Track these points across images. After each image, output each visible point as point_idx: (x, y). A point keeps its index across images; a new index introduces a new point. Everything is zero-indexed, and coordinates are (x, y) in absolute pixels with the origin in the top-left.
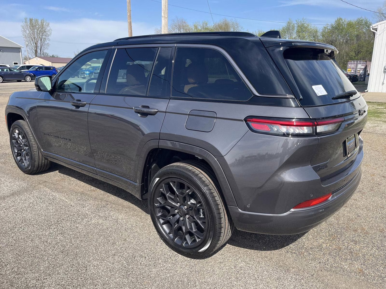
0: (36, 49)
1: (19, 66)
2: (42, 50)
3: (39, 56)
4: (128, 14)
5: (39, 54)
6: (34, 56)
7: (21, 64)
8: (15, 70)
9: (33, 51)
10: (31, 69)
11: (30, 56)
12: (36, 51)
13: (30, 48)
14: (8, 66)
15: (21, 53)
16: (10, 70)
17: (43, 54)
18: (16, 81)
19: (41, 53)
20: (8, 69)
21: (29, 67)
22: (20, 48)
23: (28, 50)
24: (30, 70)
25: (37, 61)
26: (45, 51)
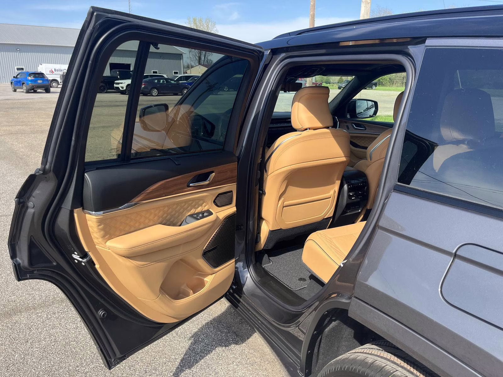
0: (200, 55)
1: (178, 76)
2: (206, 57)
3: (203, 64)
4: (312, 4)
5: (203, 62)
6: (197, 64)
7: (181, 74)
8: (172, 82)
9: (196, 58)
10: (190, 80)
11: (193, 64)
12: (200, 58)
13: (193, 54)
14: (165, 76)
15: (183, 60)
16: (167, 82)
17: (207, 61)
18: (172, 94)
19: (205, 60)
20: (164, 80)
21: (187, 78)
22: (182, 54)
23: (191, 56)
24: (188, 82)
25: (200, 70)
26: (209, 58)
